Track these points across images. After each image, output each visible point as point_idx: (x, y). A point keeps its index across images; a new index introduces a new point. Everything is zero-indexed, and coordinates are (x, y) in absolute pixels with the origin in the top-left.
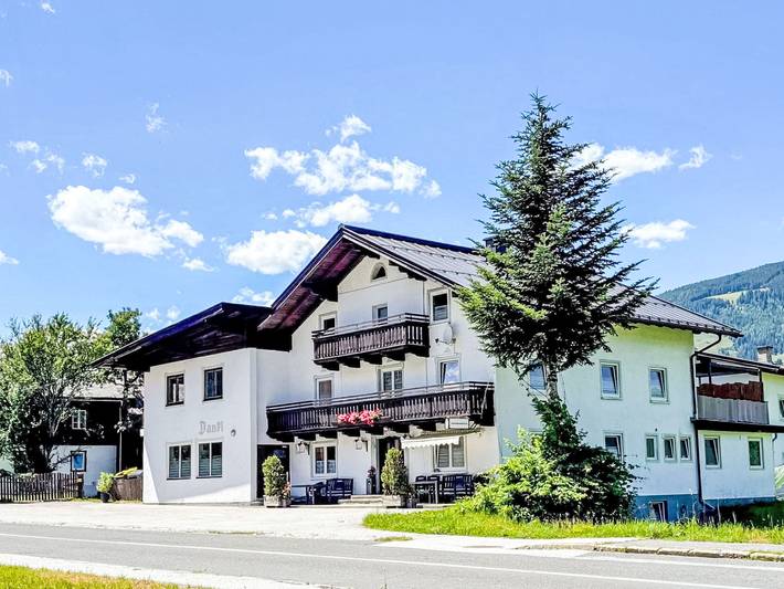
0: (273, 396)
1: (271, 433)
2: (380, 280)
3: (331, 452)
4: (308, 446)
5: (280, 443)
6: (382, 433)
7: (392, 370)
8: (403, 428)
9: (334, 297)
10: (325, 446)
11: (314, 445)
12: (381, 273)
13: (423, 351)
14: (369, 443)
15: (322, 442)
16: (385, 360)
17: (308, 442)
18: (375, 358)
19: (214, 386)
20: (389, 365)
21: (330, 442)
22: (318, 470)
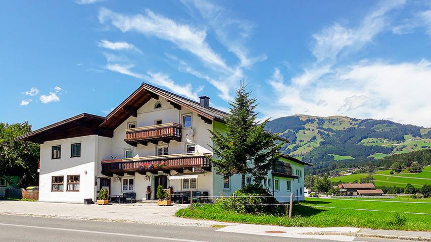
0: (105, 156)
1: (103, 173)
2: (158, 109)
3: (132, 182)
4: (120, 179)
5: (107, 177)
6: (157, 173)
7: (163, 147)
8: (168, 171)
9: (136, 115)
10: (128, 179)
11: (123, 178)
12: (159, 106)
13: (179, 139)
14: (151, 177)
15: (127, 177)
16: (160, 142)
17: (120, 177)
18: (155, 141)
19: (76, 151)
20: (162, 145)
21: (132, 177)
22: (125, 189)
